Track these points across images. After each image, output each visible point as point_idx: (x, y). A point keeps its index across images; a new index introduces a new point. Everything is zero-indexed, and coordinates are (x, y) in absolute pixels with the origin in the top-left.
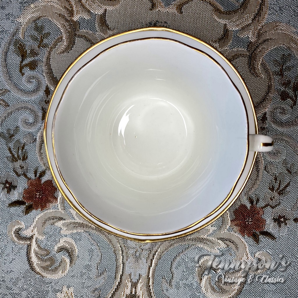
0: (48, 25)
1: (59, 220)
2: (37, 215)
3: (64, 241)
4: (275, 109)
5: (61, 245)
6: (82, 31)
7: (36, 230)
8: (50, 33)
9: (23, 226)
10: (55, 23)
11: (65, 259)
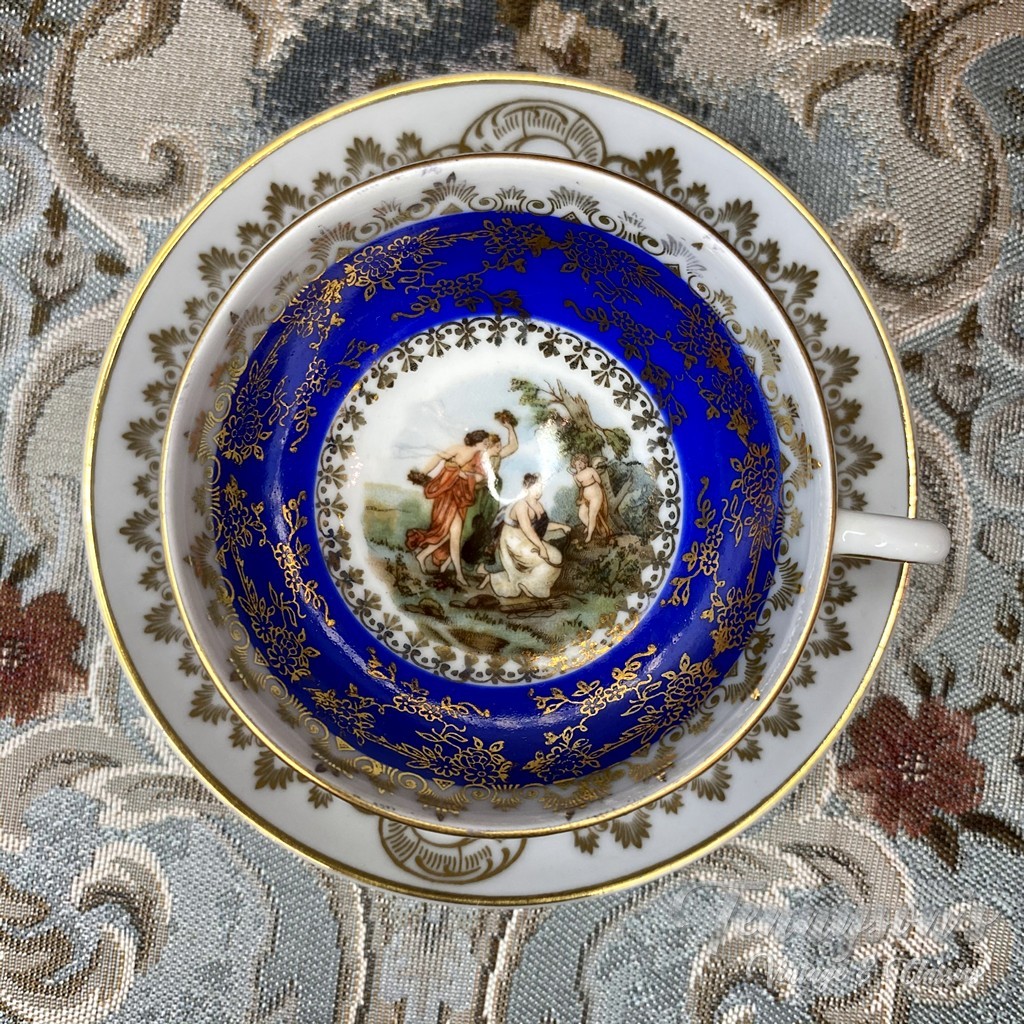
1: (92, 765)
3: (113, 858)
5: (100, 878)
11: (116, 940)
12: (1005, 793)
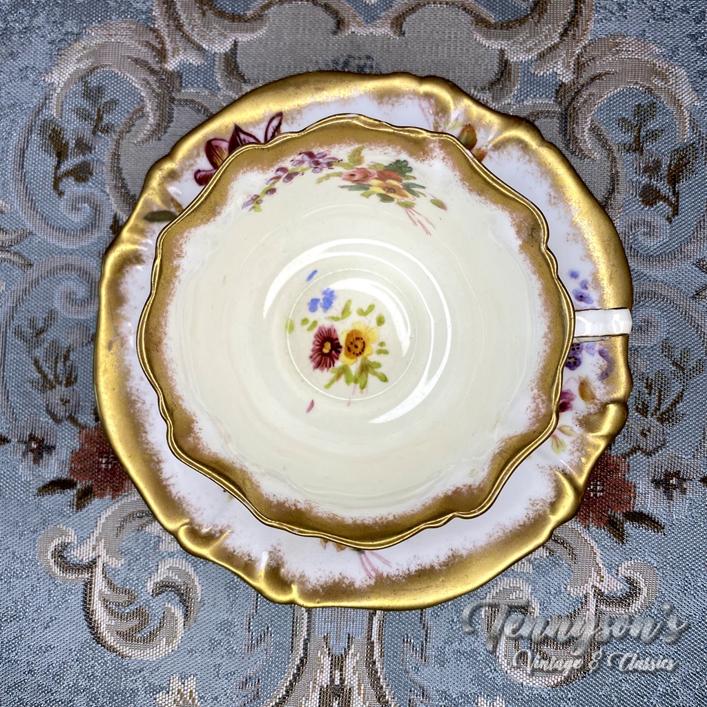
0: (112, 83)
2: (105, 510)
3: (168, 567)
4: (631, 227)
5: (162, 578)
6: (186, 90)
7: (102, 544)
8: (118, 100)
9: (72, 538)
10: (128, 79)
11: (173, 611)
12: (648, 499)
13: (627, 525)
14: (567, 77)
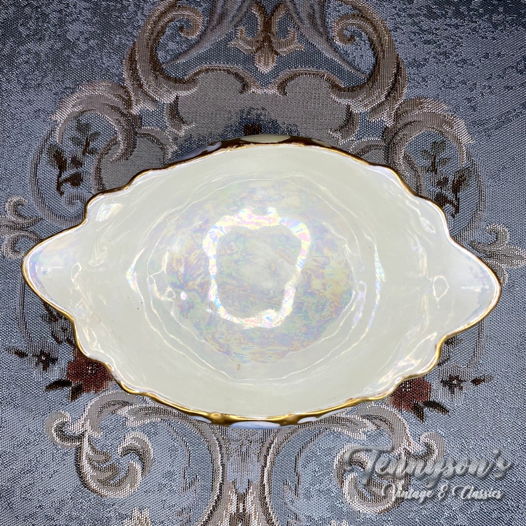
0: (96, 121)
1: (122, 405)
2: (90, 401)
3: (132, 437)
5: (127, 445)
6: (145, 127)
7: (88, 423)
9: (68, 418)
10: (106, 119)
11: (134, 466)
12: (439, 394)
13: (425, 409)
14: (390, 123)
